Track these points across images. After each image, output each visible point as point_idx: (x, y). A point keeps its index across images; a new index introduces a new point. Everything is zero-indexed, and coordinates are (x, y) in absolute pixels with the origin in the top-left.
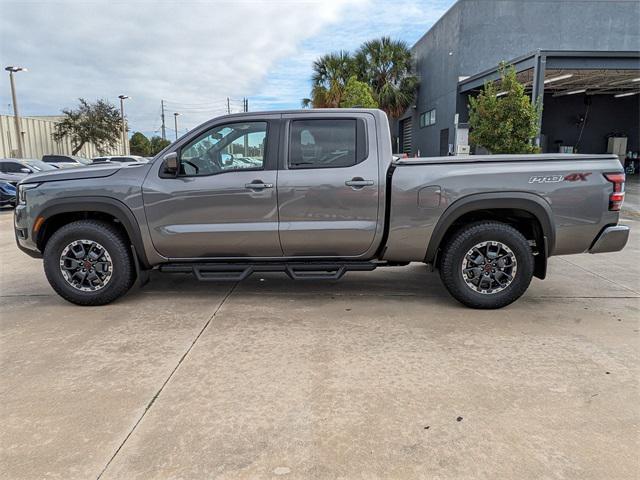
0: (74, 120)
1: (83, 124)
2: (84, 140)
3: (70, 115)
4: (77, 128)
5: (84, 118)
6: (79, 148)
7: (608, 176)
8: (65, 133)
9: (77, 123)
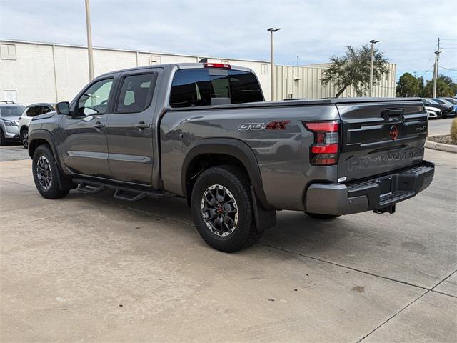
0: (340, 65)
1: (348, 69)
2: (347, 83)
3: (336, 62)
4: (341, 73)
5: (350, 62)
6: (341, 92)
7: (307, 125)
8: (330, 78)
9: (342, 68)
